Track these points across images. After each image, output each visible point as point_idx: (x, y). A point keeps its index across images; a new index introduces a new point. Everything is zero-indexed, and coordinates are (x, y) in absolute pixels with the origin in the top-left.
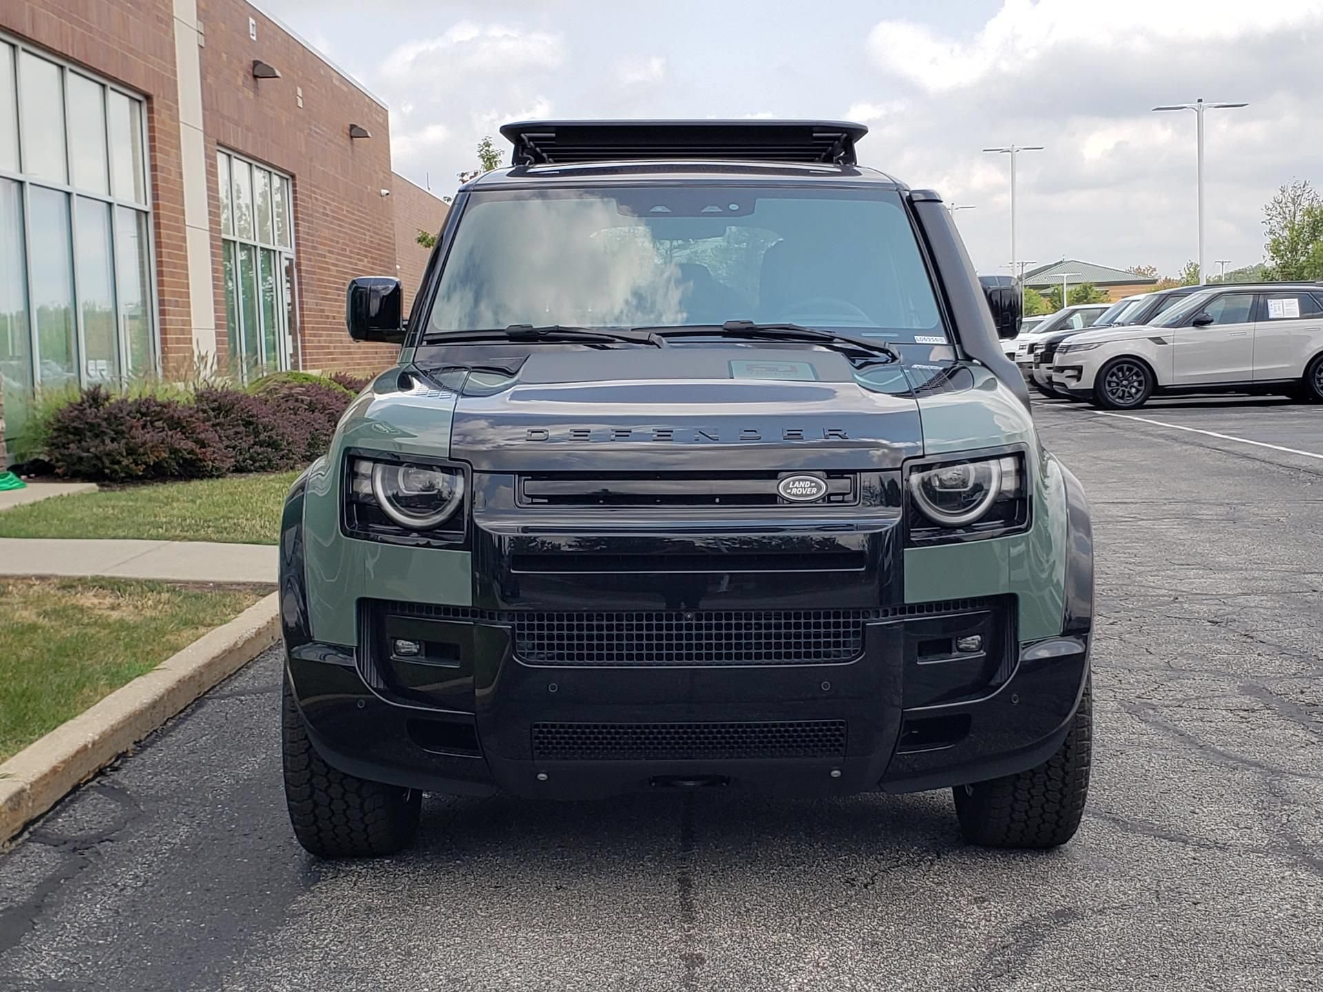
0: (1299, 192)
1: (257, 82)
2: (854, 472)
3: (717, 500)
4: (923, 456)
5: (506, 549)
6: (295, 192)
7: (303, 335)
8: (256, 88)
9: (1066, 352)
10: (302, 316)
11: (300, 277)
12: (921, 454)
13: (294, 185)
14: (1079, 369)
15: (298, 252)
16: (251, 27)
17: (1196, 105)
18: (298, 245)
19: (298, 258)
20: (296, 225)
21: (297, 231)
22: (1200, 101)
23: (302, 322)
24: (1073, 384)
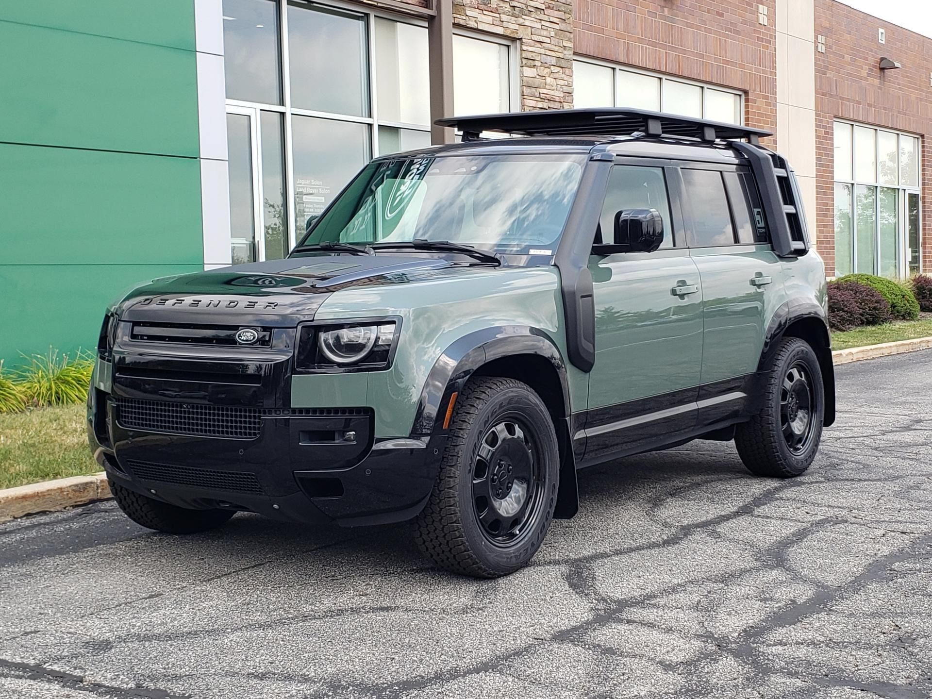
1: (884, 72)
2: (271, 328)
3: (214, 341)
4: (313, 320)
6: (923, 147)
7: (924, 248)
8: (882, 78)
10: (924, 234)
11: (924, 207)
12: (311, 319)
13: (923, 142)
15: (924, 189)
16: (880, 34)
18: (924, 184)
19: (924, 193)
20: (923, 170)
21: (923, 175)
23: (924, 239)
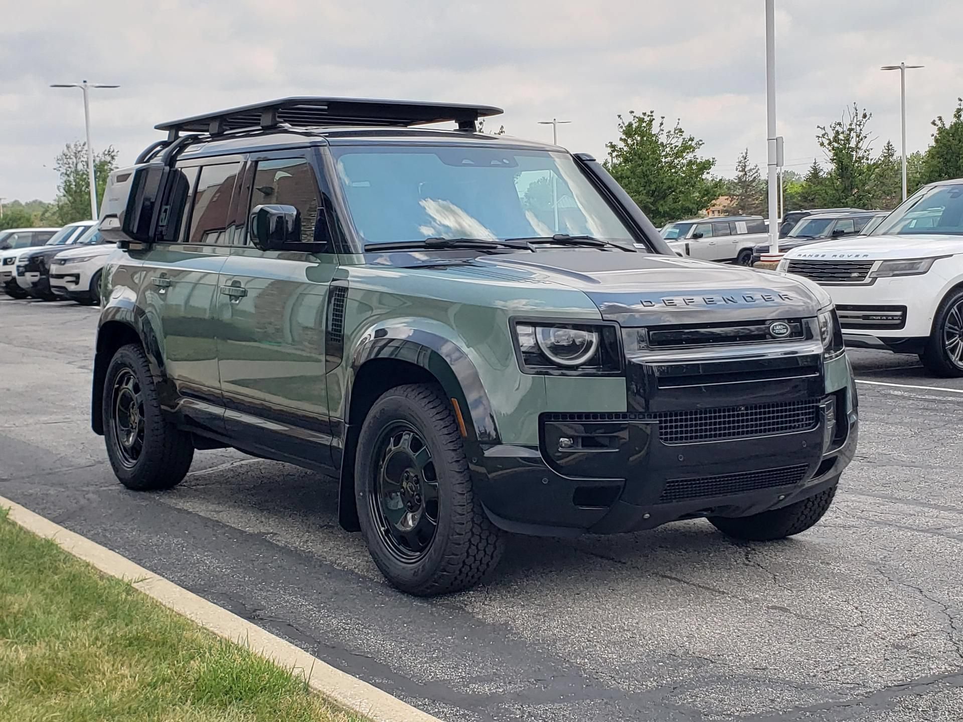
0: (79, 149)
2: (800, 319)
5: (657, 374)
9: (64, 264)
14: (77, 276)
17: (82, 84)
22: (85, 82)
24: (72, 287)
